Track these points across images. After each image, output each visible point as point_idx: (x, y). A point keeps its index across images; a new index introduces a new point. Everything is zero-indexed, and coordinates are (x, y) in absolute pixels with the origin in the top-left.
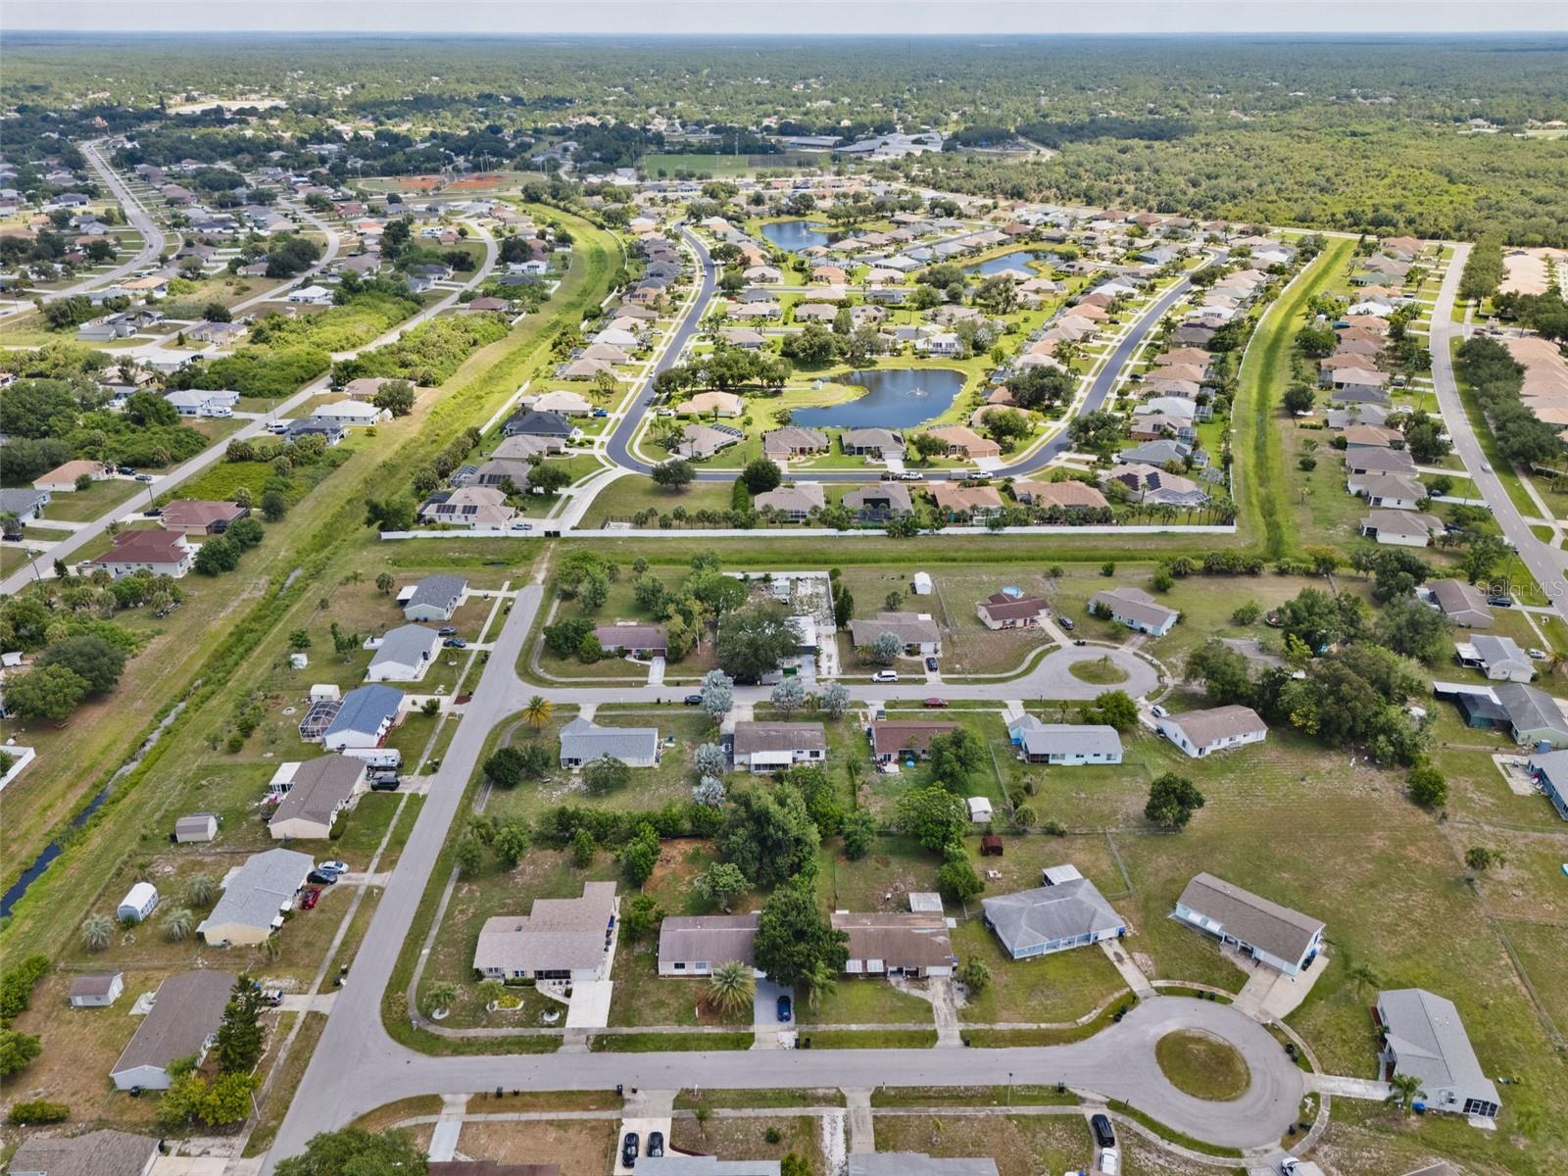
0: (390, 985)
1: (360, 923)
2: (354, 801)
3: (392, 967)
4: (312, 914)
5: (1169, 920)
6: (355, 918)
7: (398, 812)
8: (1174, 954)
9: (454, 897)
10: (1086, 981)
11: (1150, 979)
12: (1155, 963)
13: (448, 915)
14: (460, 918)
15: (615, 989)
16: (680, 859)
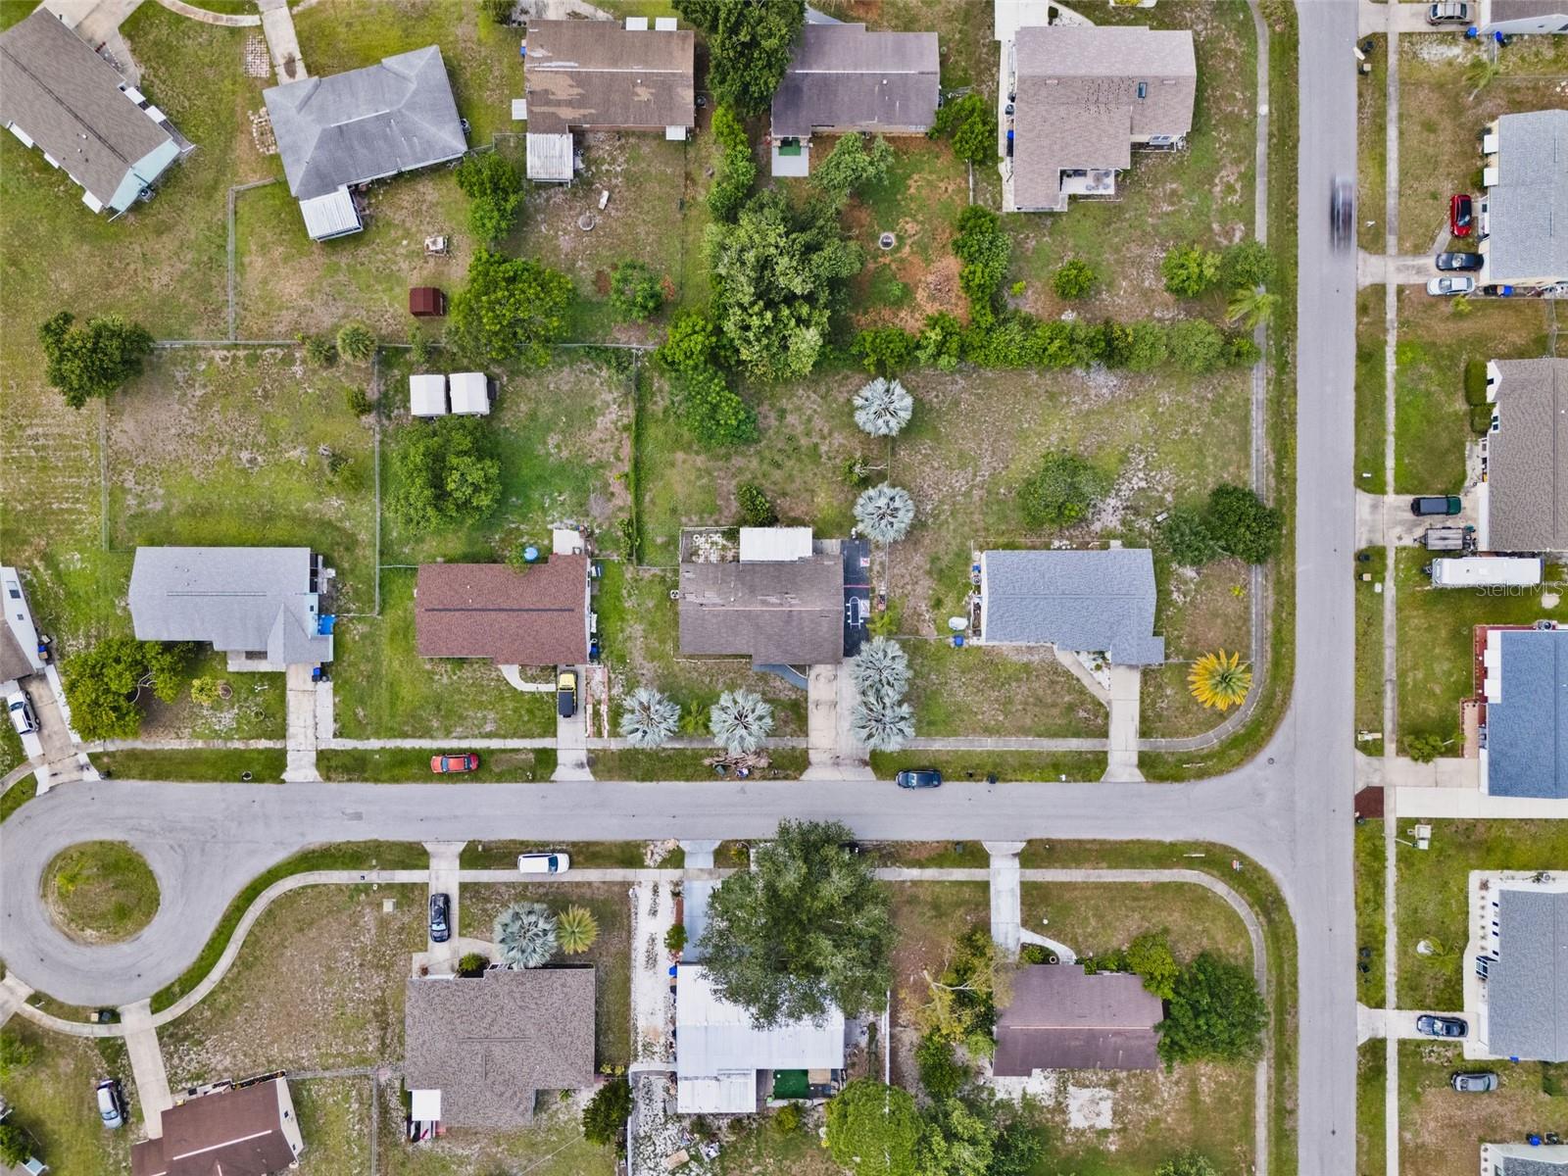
0: (1295, 48)
1: (1373, 171)
2: (1473, 467)
3: (1301, 80)
4: (1448, 189)
5: (197, 140)
6: (1384, 182)
7: (1391, 440)
8: (210, 74)
9: (1250, 223)
10: (349, 25)
11: (260, 28)
12: (242, 56)
13: (1249, 180)
14: (1229, 174)
15: (992, 26)
16: (921, 295)
